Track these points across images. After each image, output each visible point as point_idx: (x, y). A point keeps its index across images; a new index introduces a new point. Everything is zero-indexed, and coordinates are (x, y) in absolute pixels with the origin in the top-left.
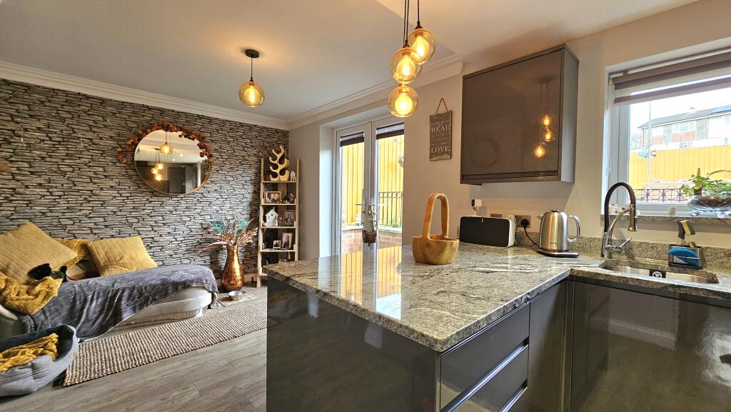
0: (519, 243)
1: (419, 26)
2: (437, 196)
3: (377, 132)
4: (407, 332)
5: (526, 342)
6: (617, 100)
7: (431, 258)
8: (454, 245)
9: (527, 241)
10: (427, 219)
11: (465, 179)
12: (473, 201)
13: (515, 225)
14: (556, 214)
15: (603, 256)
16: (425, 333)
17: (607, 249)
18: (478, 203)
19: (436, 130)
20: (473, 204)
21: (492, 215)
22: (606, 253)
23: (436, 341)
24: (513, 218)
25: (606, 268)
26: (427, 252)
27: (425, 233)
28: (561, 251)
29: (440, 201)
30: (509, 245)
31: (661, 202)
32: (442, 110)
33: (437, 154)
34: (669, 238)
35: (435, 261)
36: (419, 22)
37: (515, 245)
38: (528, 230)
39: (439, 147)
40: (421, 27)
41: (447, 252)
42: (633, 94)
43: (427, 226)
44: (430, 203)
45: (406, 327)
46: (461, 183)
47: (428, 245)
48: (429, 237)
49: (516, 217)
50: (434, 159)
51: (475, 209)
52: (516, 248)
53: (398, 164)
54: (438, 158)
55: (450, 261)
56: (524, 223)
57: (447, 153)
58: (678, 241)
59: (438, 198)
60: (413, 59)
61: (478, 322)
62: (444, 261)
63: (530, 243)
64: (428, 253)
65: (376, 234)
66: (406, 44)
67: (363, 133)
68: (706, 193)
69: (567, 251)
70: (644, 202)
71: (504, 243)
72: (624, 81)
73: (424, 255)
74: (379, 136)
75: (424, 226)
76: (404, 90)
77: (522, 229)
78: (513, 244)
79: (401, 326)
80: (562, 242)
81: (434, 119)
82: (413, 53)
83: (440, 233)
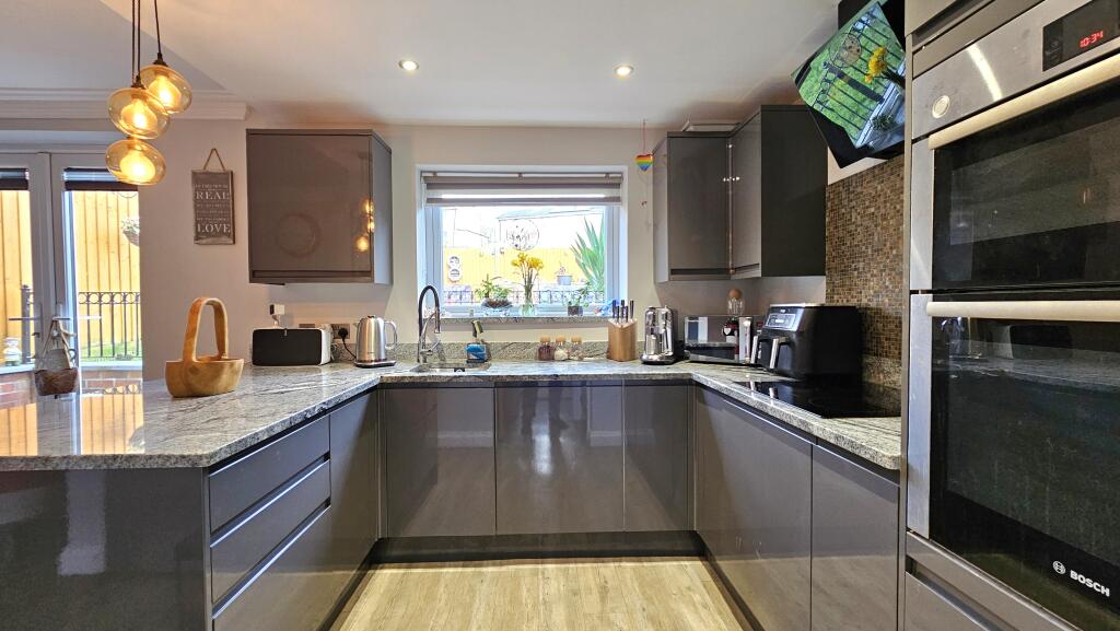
0: (336, 359)
1: (160, 61)
2: (205, 302)
3: (66, 176)
4: (160, 461)
5: (327, 456)
6: (430, 201)
7: (200, 387)
8: (236, 366)
9: (347, 355)
10: (191, 334)
11: (255, 276)
12: (272, 308)
13: (330, 337)
14: (372, 320)
15: (418, 361)
16: (186, 454)
17: (422, 353)
18: (280, 310)
19: (204, 196)
20: (272, 312)
21: (301, 325)
22: (421, 358)
23: (201, 457)
24: (328, 327)
25: (420, 371)
26: (193, 380)
27: (187, 353)
28: (380, 360)
29: (212, 309)
30: (323, 362)
31: (459, 305)
32: (214, 167)
33: (208, 235)
34: (465, 338)
35: (205, 391)
36: (160, 55)
37: (331, 361)
38: (347, 341)
39: (211, 223)
40: (164, 64)
41: (225, 377)
42: (444, 196)
43: (191, 344)
44: (194, 311)
45: (159, 456)
46: (251, 281)
47: (194, 370)
48: (194, 359)
49: (333, 326)
50: (204, 241)
51: (275, 318)
52: (333, 365)
53: (124, 238)
54: (210, 240)
55: (230, 389)
56: (342, 333)
57: (228, 235)
58: (474, 340)
59: (208, 304)
60: (152, 107)
61: (256, 434)
62: (221, 389)
63: (351, 357)
64: (193, 382)
65: (75, 375)
66: (138, 83)
67: (24, 170)
68: (493, 296)
69: (385, 360)
70: (447, 305)
71: (315, 360)
72: (434, 182)
73: (188, 385)
74: (72, 186)
75: (185, 345)
76: (138, 147)
77: (341, 341)
78: (328, 359)
79: (151, 457)
80: (380, 351)
81: (201, 179)
82: (150, 100)
83: (215, 353)
